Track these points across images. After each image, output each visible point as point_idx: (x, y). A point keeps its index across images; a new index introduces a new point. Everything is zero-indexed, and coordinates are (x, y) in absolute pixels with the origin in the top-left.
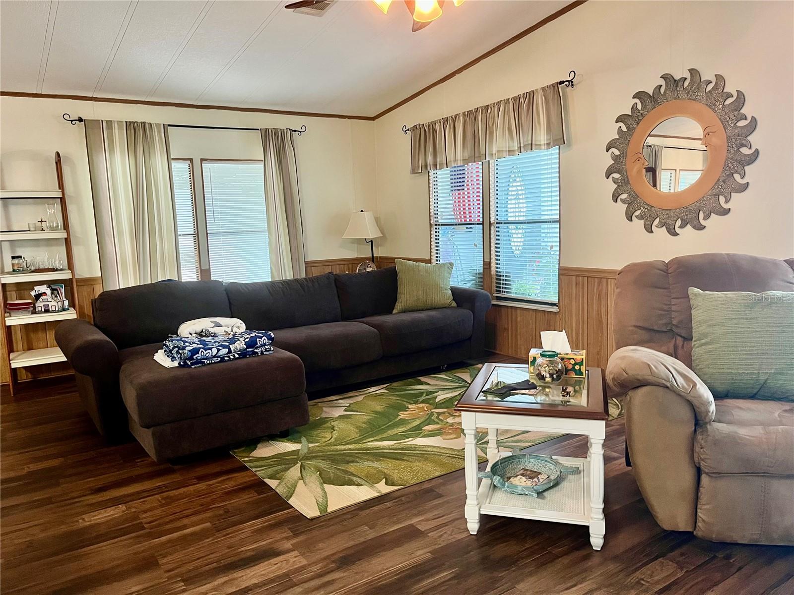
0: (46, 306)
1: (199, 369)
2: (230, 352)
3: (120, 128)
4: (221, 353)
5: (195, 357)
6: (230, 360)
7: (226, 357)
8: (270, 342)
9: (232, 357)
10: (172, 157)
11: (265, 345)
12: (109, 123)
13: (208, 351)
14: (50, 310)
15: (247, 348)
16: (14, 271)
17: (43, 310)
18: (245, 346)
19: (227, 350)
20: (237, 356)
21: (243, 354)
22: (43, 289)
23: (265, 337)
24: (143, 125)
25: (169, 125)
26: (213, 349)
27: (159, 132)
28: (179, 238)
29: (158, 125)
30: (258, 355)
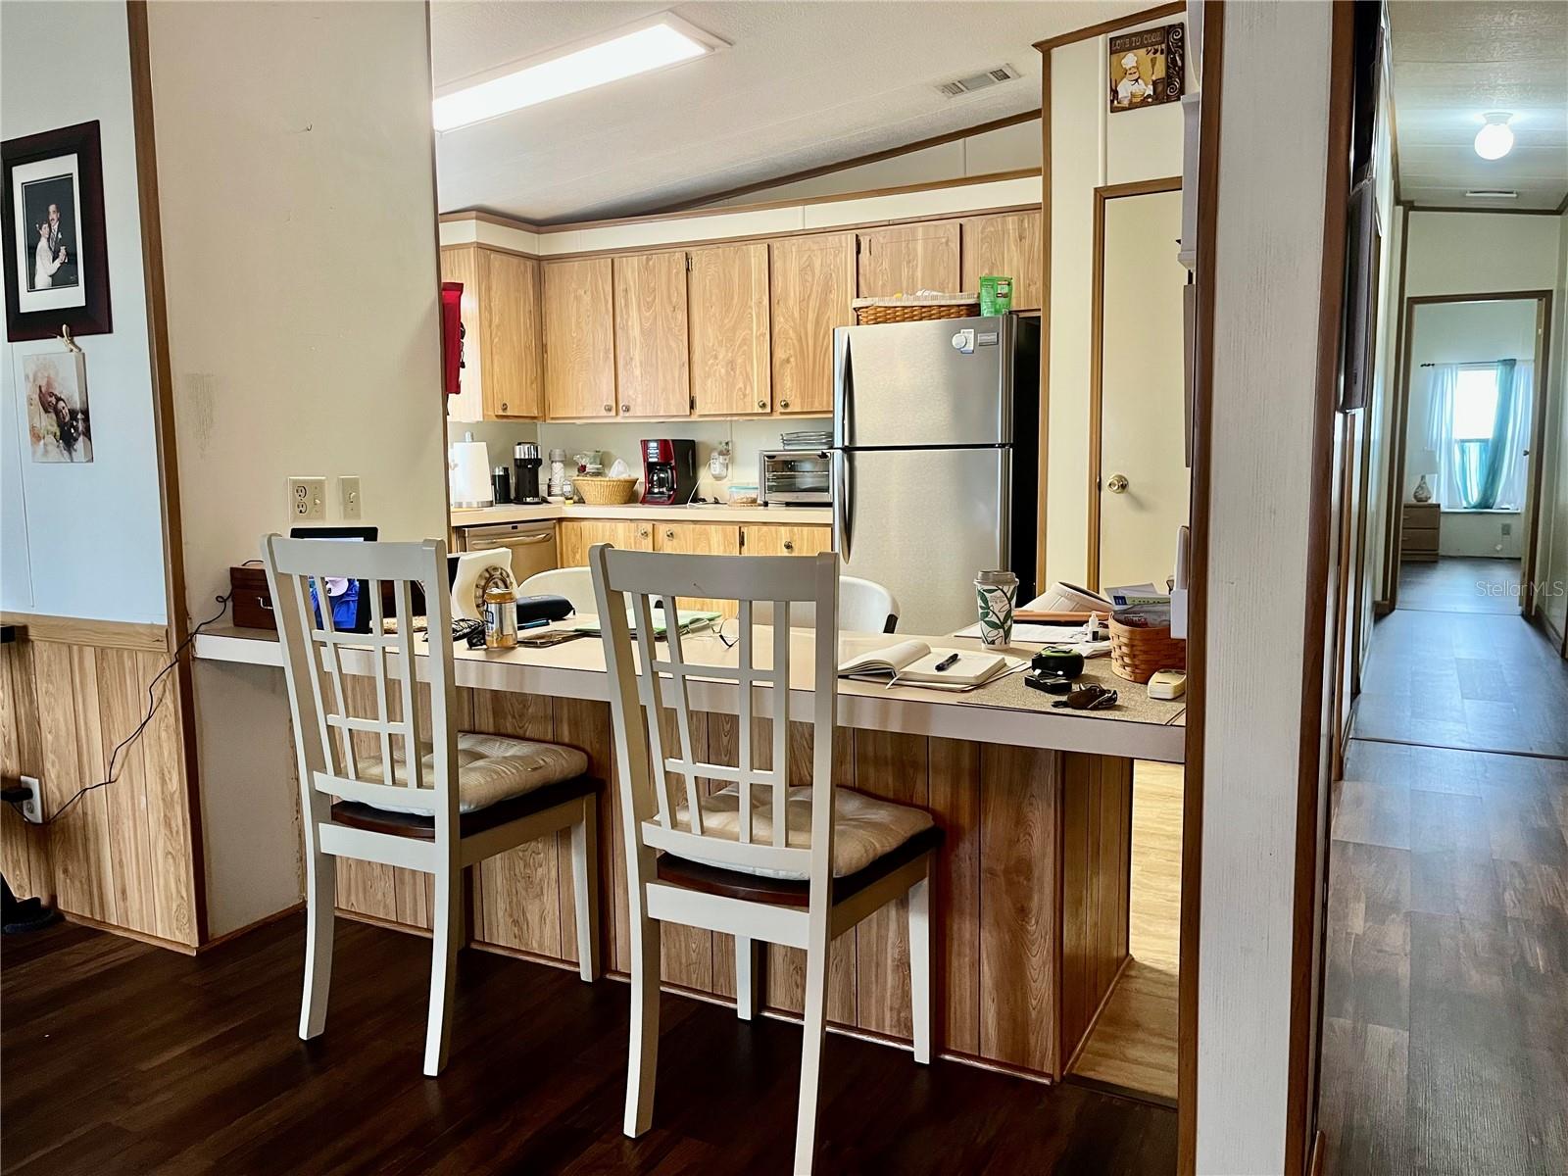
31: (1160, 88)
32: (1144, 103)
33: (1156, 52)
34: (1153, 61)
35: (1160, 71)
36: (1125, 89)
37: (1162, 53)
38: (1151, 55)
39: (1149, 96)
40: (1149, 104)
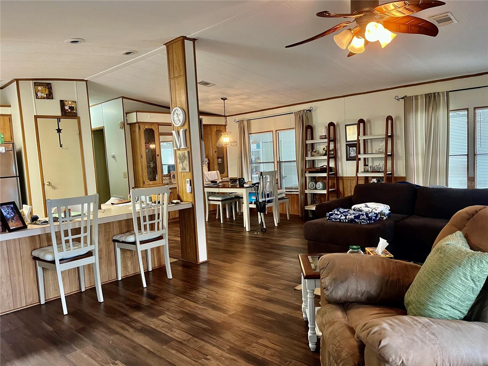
1: (330, 223)
2: (346, 218)
3: (422, 98)
4: (342, 218)
5: (331, 217)
6: (343, 222)
7: (342, 220)
8: (368, 218)
9: (344, 221)
10: (450, 110)
11: (364, 219)
12: (416, 97)
13: (336, 216)
15: (354, 219)
16: (364, 171)
18: (353, 218)
19: (345, 217)
20: (347, 221)
21: (351, 221)
22: (375, 180)
23: (365, 216)
24: (434, 94)
25: (450, 91)
26: (339, 216)
27: (444, 96)
28: (449, 157)
29: (443, 93)
30: (358, 224)
31: (48, 96)
32: (44, 98)
33: (46, 88)
34: (45, 90)
35: (47, 92)
36: (39, 94)
37: (47, 88)
38: (45, 88)
39: (45, 97)
40: (45, 99)
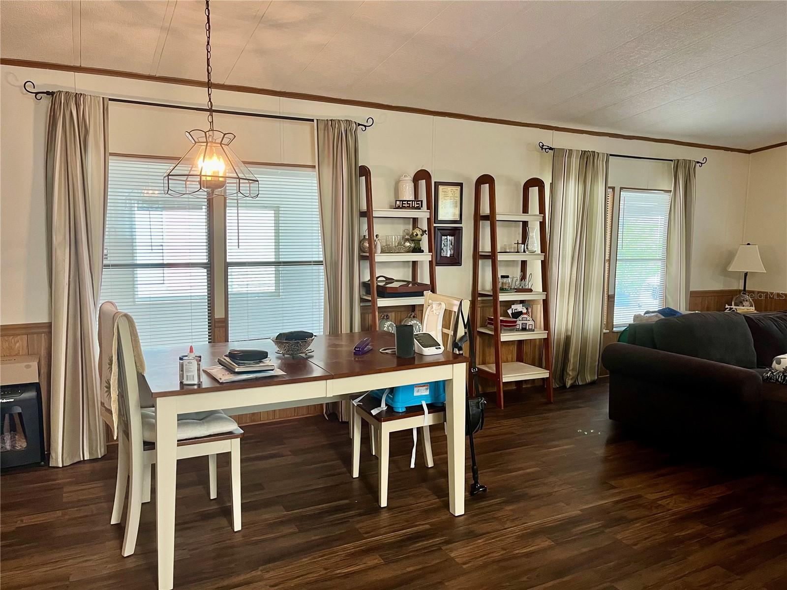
0: (524, 325)
3: (577, 156)
10: (609, 186)
12: (571, 152)
14: (527, 328)
17: (521, 328)
22: (519, 308)
24: (593, 154)
25: (611, 155)
27: (603, 161)
29: (603, 154)
